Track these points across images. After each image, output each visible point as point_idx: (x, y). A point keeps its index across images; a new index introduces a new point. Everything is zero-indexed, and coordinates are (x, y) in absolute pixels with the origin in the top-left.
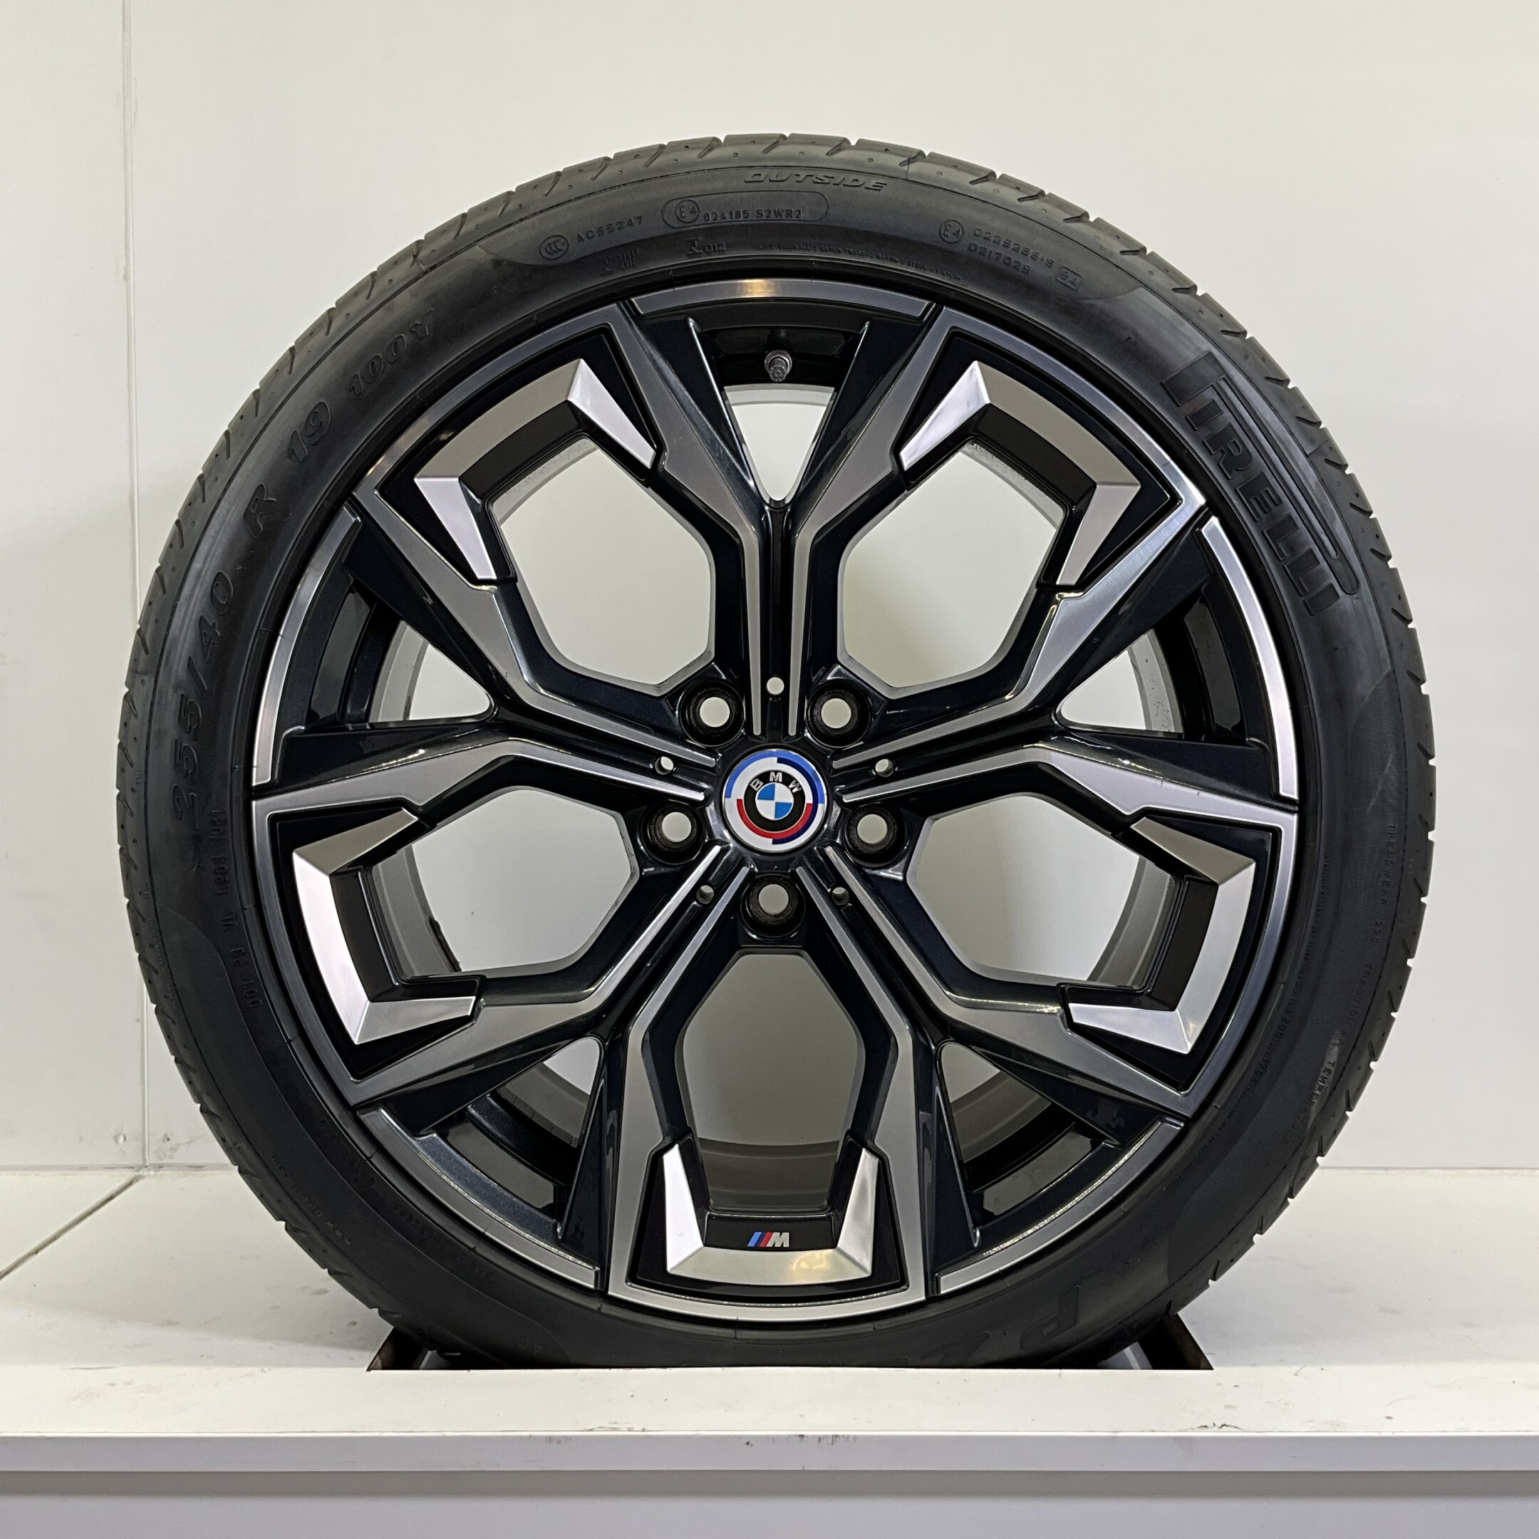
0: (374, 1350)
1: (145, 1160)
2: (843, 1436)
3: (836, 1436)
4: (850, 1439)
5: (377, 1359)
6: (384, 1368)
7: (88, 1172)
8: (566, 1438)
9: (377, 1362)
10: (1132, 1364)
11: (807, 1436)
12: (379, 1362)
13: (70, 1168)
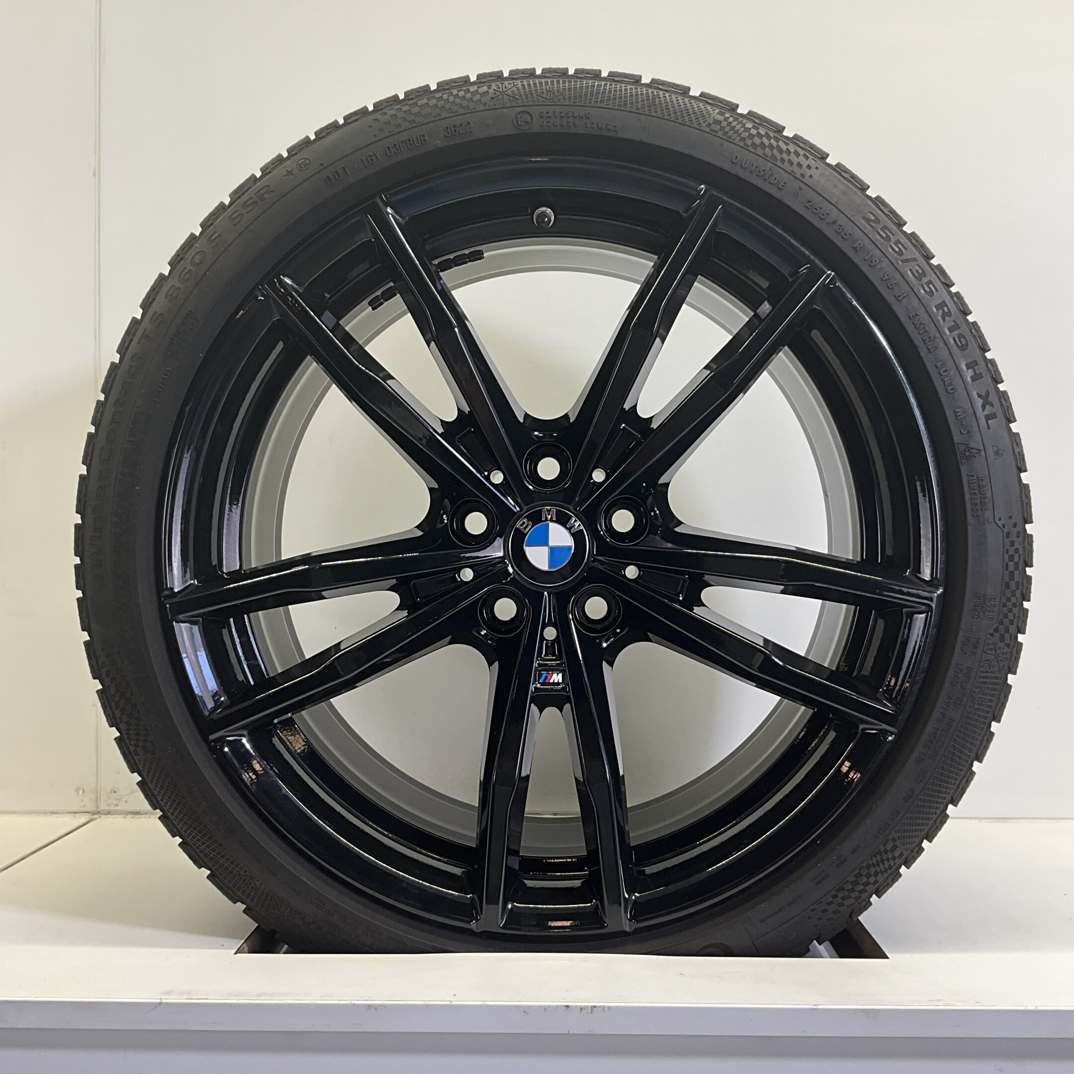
0: (242, 939)
1: (98, 808)
2: (600, 1006)
3: (594, 1007)
4: (605, 1009)
5: (245, 945)
6: (249, 952)
7: (56, 815)
9: (244, 948)
11: (571, 1007)
12: (246, 949)
13: (44, 812)
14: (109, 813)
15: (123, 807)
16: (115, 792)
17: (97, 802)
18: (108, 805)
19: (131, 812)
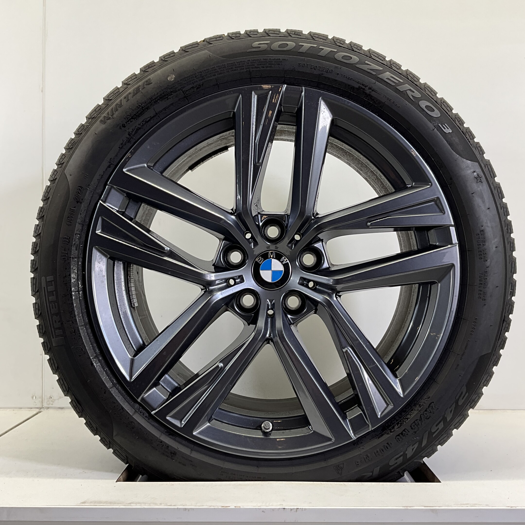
0: (119, 474)
1: (43, 405)
2: (301, 508)
3: (298, 508)
4: (303, 510)
5: (121, 477)
6: (123, 481)
7: (22, 410)
8: (191, 509)
9: (120, 479)
10: (408, 481)
11: (286, 509)
12: (122, 479)
13: (16, 408)
14: (48, 408)
15: (55, 405)
16: (51, 398)
17: (42, 403)
18: (48, 404)
19: (60, 408)
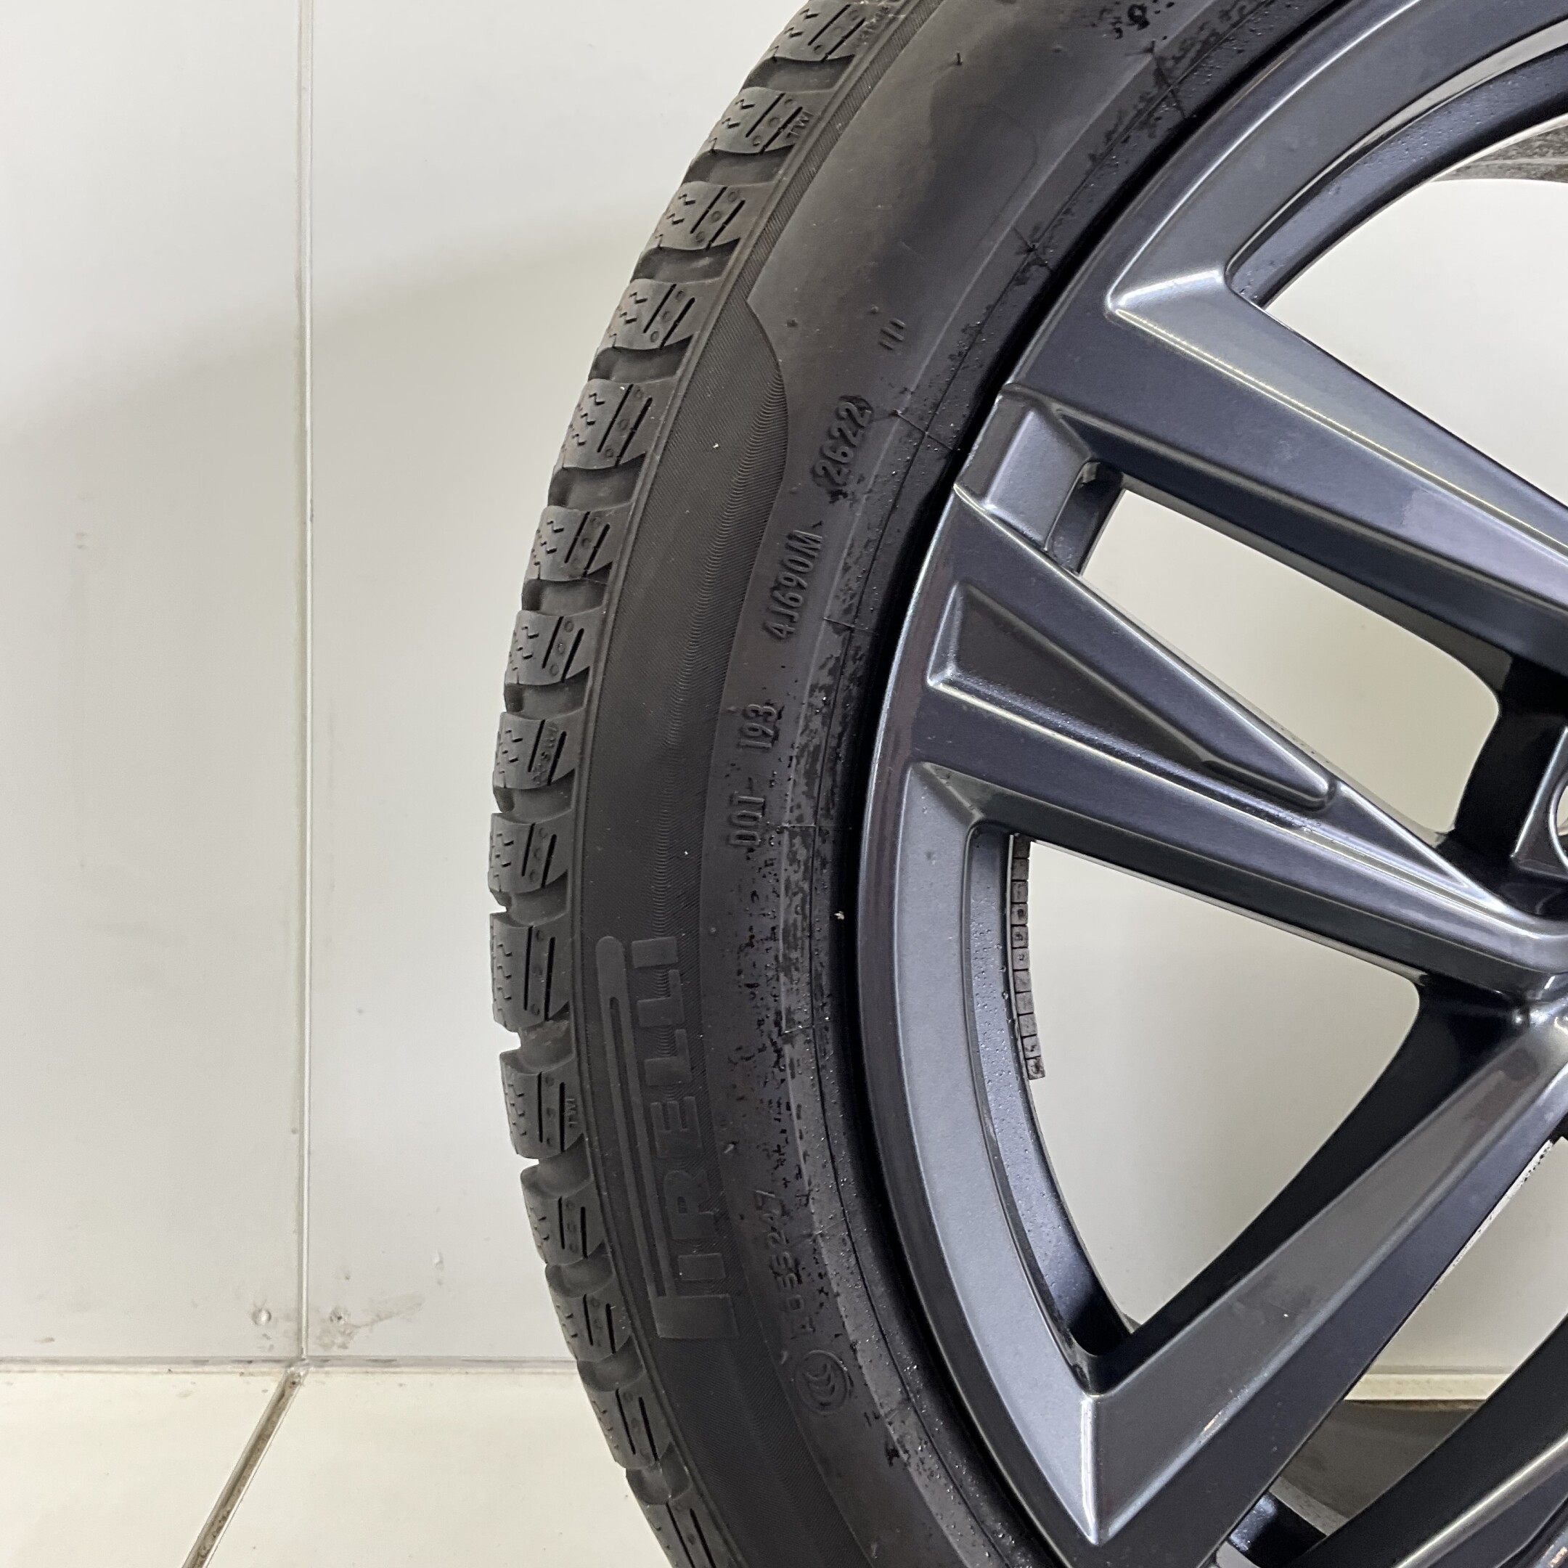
14: (327, 1361)
15: (359, 1346)
16: (340, 1318)
17: (299, 1339)
18: (325, 1347)
19: (376, 1361)
